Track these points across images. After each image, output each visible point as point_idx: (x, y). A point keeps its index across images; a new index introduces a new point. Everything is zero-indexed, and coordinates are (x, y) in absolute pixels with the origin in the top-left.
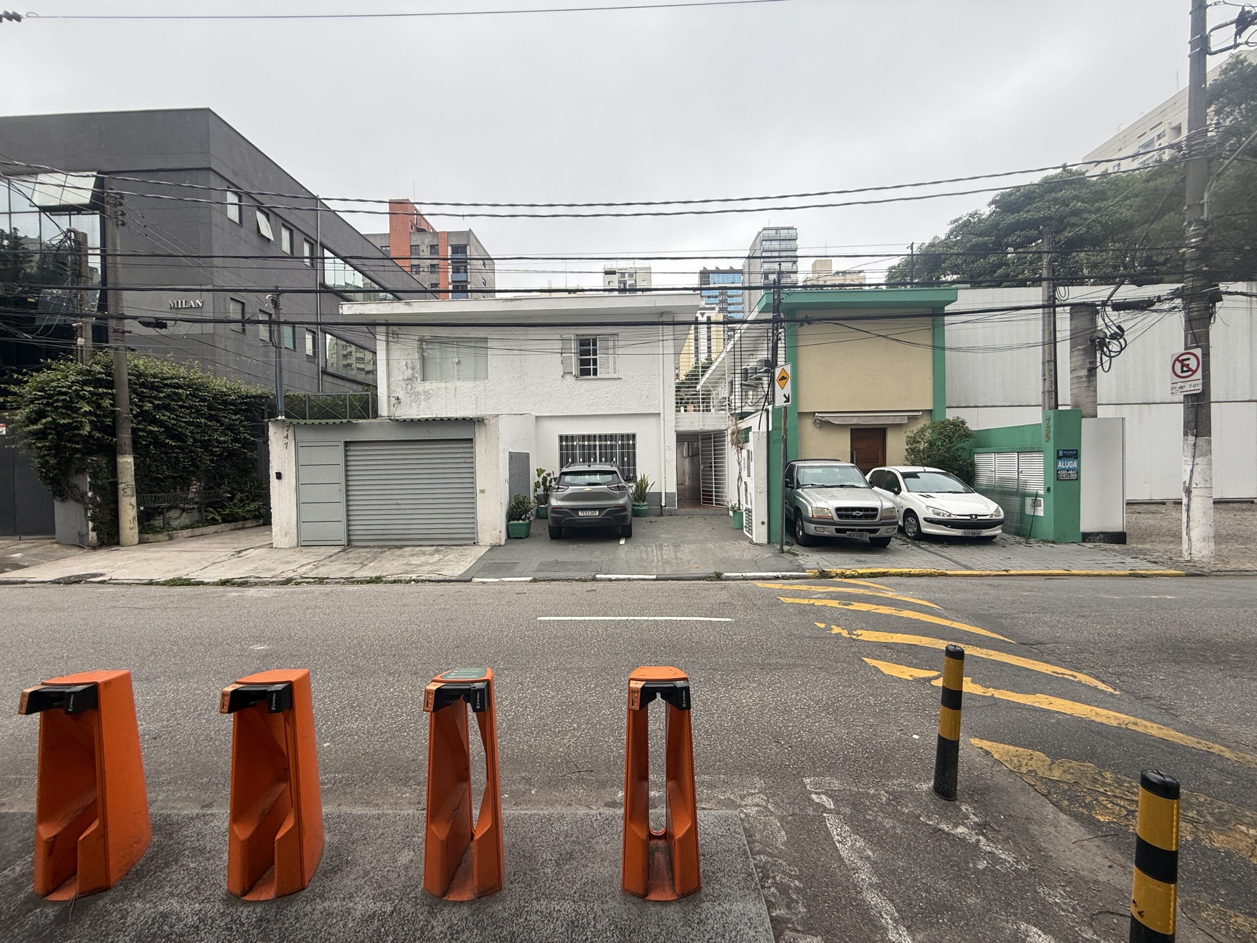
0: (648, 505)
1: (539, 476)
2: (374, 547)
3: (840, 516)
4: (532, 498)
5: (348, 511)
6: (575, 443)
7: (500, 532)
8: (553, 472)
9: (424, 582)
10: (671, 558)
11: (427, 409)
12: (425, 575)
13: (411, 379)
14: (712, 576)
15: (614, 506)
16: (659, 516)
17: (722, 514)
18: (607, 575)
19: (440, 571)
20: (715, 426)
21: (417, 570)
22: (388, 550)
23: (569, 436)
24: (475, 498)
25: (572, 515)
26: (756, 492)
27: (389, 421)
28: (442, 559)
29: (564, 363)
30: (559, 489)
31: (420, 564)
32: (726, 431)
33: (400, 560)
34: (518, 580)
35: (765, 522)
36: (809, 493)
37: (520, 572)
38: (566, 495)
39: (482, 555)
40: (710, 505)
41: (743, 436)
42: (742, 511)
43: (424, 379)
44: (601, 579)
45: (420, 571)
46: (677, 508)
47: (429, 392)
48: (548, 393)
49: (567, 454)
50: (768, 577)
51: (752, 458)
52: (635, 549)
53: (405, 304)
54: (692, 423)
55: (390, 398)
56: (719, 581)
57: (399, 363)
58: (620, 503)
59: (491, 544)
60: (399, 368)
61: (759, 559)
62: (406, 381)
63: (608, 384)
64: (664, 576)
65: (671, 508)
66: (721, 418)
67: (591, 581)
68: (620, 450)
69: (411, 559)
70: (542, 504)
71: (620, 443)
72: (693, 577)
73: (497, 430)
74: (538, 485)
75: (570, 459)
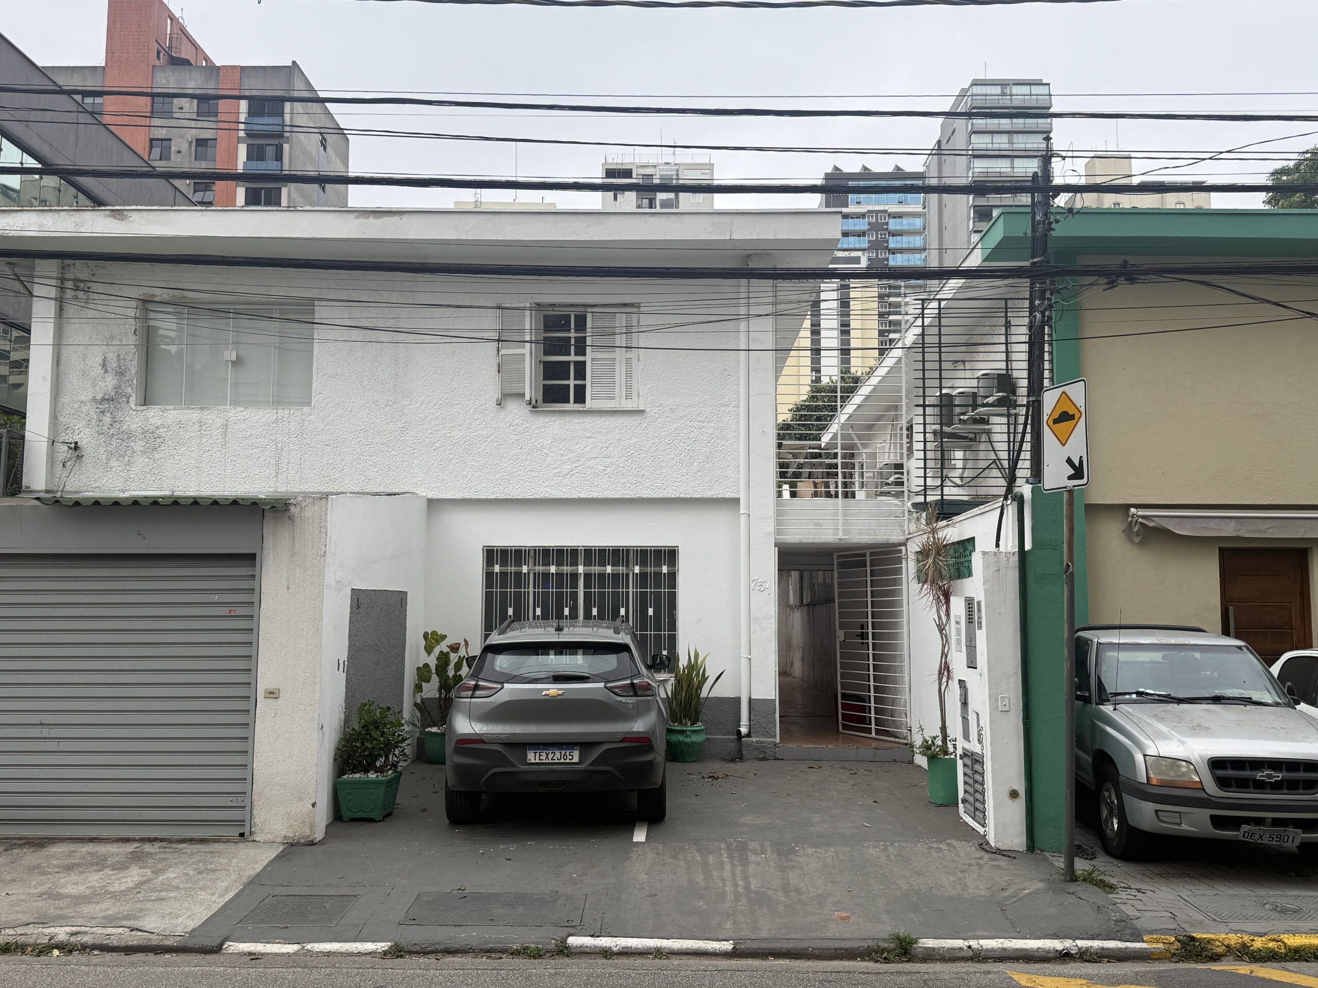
0: (706, 731)
1: (429, 650)
3: (1222, 783)
4: (407, 711)
6: (525, 569)
7: (314, 805)
8: (466, 641)
9: (88, 950)
10: (771, 889)
11: (148, 476)
12: (94, 929)
13: (113, 400)
14: (886, 945)
15: (621, 736)
16: (732, 760)
17: (895, 761)
18: (598, 937)
19: (136, 918)
20: (875, 533)
21: (74, 914)
22: (5, 850)
23: (511, 551)
24: (252, 712)
25: (510, 762)
26: (994, 709)
27: (37, 503)
28: (149, 880)
29: (503, 368)
30: (476, 687)
31: (85, 896)
32: (903, 548)
33: (33, 884)
34: (351, 950)
35: (1020, 792)
36: (1132, 715)
37: (358, 925)
38: (495, 705)
39: (258, 870)
40: (862, 734)
41: (951, 561)
42: (953, 756)
43: (146, 400)
44: (582, 949)
45: (83, 917)
46: (778, 740)
47: (157, 432)
48: (461, 443)
49: (504, 595)
50: (1041, 954)
51: (979, 618)
52: (674, 857)
53: (112, 216)
54: (816, 525)
55: (57, 445)
56: (908, 961)
57: (85, 359)
58: (635, 729)
59: (285, 837)
60: (84, 372)
61: (1010, 897)
62: (101, 404)
63: (610, 426)
64: (756, 945)
65: (764, 739)
66: (889, 516)
67: (553, 955)
68: (637, 588)
69: (62, 881)
70: (434, 725)
71: (637, 569)
72: (836, 950)
73: (320, 532)
74: (426, 674)
75: (510, 611)
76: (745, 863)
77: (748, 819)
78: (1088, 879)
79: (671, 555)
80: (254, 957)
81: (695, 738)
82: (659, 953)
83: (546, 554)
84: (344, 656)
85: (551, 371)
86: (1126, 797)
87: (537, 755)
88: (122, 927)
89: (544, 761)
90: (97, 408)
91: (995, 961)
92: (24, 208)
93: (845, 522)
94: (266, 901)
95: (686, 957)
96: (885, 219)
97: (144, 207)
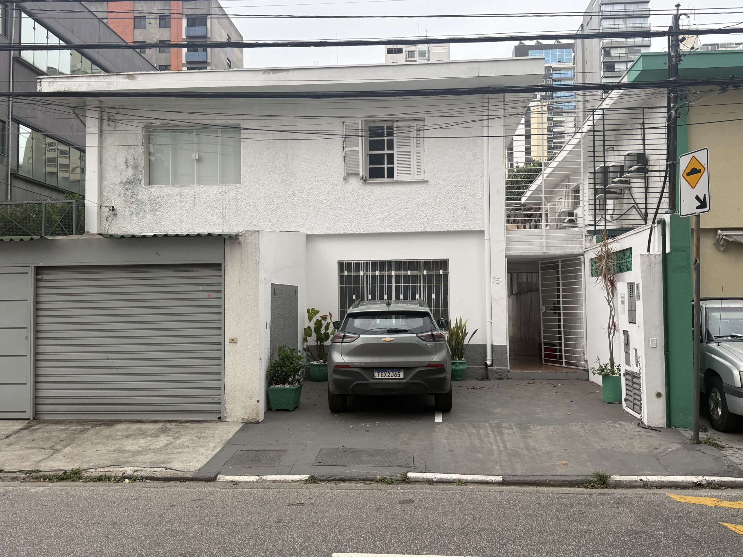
0: (467, 363)
1: (310, 319)
2: (71, 422)
4: (301, 351)
5: (36, 368)
6: (361, 273)
7: (258, 401)
8: (330, 314)
9: (144, 480)
10: (519, 448)
11: (154, 225)
12: (146, 469)
13: (132, 182)
14: (592, 479)
15: (427, 364)
16: (483, 380)
17: (578, 379)
18: (424, 473)
19: (168, 463)
20: (565, 248)
21: (134, 461)
22: (92, 427)
23: (354, 263)
24: (223, 351)
25: (365, 378)
26: (647, 346)
27: (100, 237)
28: (171, 443)
29: (346, 159)
30: (344, 337)
31: (138, 452)
32: (582, 257)
33: (109, 445)
34: (287, 479)
35: (662, 394)
36: (730, 348)
37: (290, 466)
38: (354, 347)
39: (231, 437)
40: (557, 365)
41: (616, 262)
42: (617, 375)
43: (150, 182)
44: (416, 479)
45: (139, 462)
46: (509, 368)
47: (157, 200)
48: (324, 203)
49: (350, 288)
50: (684, 484)
51: (638, 293)
52: (460, 431)
53: (127, 78)
54: (530, 244)
55: (103, 208)
56: (606, 488)
57: (115, 159)
58: (434, 360)
59: (243, 419)
60: (116, 167)
61: (661, 452)
62: (125, 185)
63: (408, 191)
64: (515, 478)
65: (501, 368)
66: (574, 238)
67: (400, 483)
68: (425, 283)
69: (125, 443)
70: (314, 360)
71: (425, 272)
72: (563, 481)
73: (256, 251)
74: (309, 332)
75: (354, 297)
76: (501, 434)
77: (499, 410)
78: (707, 442)
79: (445, 264)
80: (235, 483)
81: (461, 367)
82: (460, 482)
83: (373, 265)
84: (269, 321)
85: (374, 160)
86: (727, 396)
87: (380, 374)
88: (161, 467)
89: (384, 378)
90: (124, 187)
91: (657, 488)
92: (79, 75)
93: (547, 242)
94: (238, 453)
95: (476, 485)
96: (550, 72)
97: (145, 72)
